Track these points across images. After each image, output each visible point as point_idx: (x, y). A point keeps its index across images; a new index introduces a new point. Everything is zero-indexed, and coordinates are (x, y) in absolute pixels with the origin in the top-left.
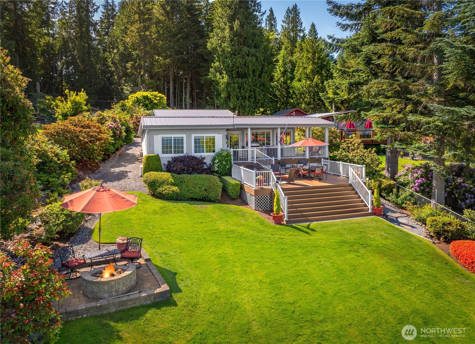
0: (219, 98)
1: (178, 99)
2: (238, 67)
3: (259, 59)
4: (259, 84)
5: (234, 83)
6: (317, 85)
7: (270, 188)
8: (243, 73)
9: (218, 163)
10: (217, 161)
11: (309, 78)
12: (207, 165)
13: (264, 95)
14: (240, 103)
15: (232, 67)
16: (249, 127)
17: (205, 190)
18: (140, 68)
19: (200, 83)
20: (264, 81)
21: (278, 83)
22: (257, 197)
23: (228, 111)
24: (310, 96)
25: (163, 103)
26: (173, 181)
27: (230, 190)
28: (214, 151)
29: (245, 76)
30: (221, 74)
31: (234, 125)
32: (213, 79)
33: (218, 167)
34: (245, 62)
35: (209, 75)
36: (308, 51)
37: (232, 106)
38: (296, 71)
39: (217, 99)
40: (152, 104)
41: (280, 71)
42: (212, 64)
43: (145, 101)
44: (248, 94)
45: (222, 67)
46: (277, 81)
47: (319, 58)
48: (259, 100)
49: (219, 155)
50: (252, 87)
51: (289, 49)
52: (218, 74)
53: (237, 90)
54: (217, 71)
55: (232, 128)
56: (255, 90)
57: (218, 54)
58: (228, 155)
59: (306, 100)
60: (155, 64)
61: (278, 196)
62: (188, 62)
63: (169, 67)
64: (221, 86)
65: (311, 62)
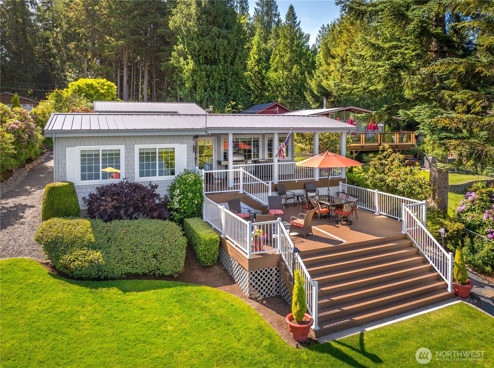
0: (183, 89)
1: (133, 89)
2: (206, 52)
3: (231, 42)
4: (231, 73)
5: (201, 70)
6: (295, 77)
7: (277, 253)
8: (212, 58)
9: (179, 195)
10: (178, 191)
11: (286, 68)
12: (160, 199)
13: (236, 86)
14: (208, 95)
15: (199, 51)
16: (231, 133)
17: (155, 256)
18: (87, 50)
19: (161, 71)
20: (237, 69)
21: (252, 73)
22: (254, 273)
23: (194, 105)
24: (287, 88)
25: (112, 93)
26: (93, 240)
27: (201, 251)
28: (173, 173)
29: (214, 62)
30: (185, 58)
31: (207, 129)
32: (175, 65)
33: (179, 202)
34: (215, 45)
35: (171, 60)
36: (285, 37)
37: (198, 98)
38: (271, 60)
39: (181, 90)
40: (98, 95)
41: (254, 58)
42: (175, 47)
43: (89, 91)
44: (218, 84)
45: (186, 50)
46: (251, 71)
47: (298, 46)
48: (231, 92)
49: (181, 181)
50: (222, 75)
51: (262, 35)
52: (182, 59)
53: (205, 79)
54: (180, 55)
55: (204, 133)
56: (226, 80)
57: (182, 35)
58: (197, 182)
59: (282, 93)
60: (105, 46)
61: (300, 283)
62: (146, 44)
63: (122, 50)
64: (185, 73)
65: (289, 50)
